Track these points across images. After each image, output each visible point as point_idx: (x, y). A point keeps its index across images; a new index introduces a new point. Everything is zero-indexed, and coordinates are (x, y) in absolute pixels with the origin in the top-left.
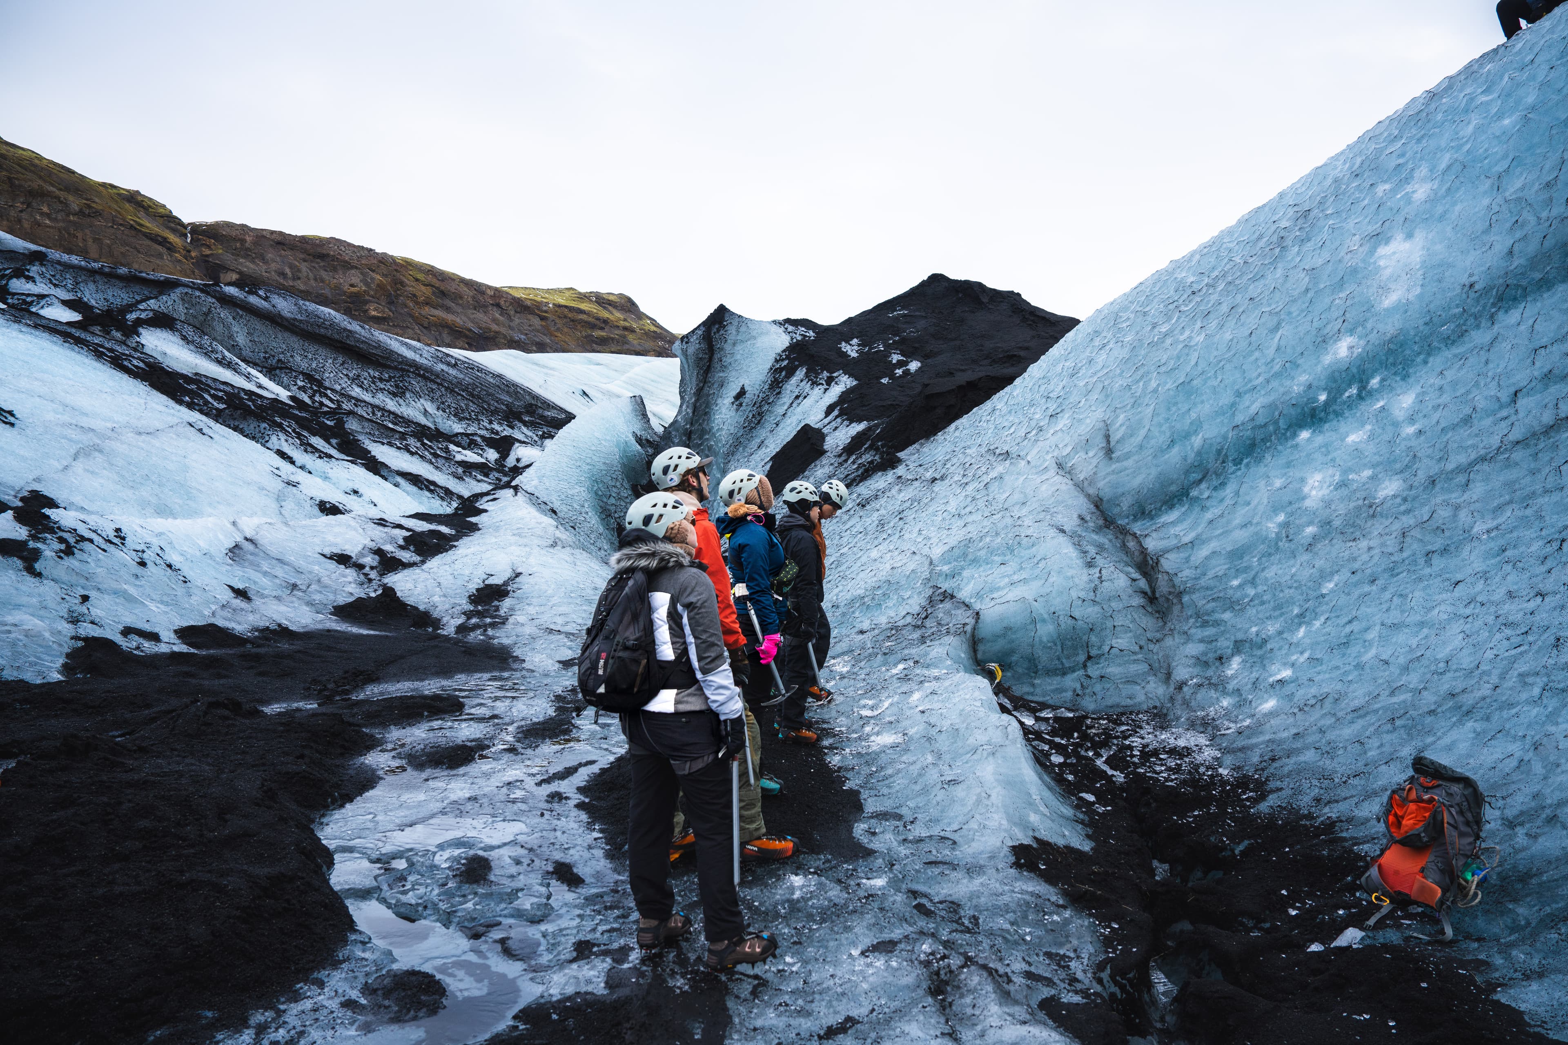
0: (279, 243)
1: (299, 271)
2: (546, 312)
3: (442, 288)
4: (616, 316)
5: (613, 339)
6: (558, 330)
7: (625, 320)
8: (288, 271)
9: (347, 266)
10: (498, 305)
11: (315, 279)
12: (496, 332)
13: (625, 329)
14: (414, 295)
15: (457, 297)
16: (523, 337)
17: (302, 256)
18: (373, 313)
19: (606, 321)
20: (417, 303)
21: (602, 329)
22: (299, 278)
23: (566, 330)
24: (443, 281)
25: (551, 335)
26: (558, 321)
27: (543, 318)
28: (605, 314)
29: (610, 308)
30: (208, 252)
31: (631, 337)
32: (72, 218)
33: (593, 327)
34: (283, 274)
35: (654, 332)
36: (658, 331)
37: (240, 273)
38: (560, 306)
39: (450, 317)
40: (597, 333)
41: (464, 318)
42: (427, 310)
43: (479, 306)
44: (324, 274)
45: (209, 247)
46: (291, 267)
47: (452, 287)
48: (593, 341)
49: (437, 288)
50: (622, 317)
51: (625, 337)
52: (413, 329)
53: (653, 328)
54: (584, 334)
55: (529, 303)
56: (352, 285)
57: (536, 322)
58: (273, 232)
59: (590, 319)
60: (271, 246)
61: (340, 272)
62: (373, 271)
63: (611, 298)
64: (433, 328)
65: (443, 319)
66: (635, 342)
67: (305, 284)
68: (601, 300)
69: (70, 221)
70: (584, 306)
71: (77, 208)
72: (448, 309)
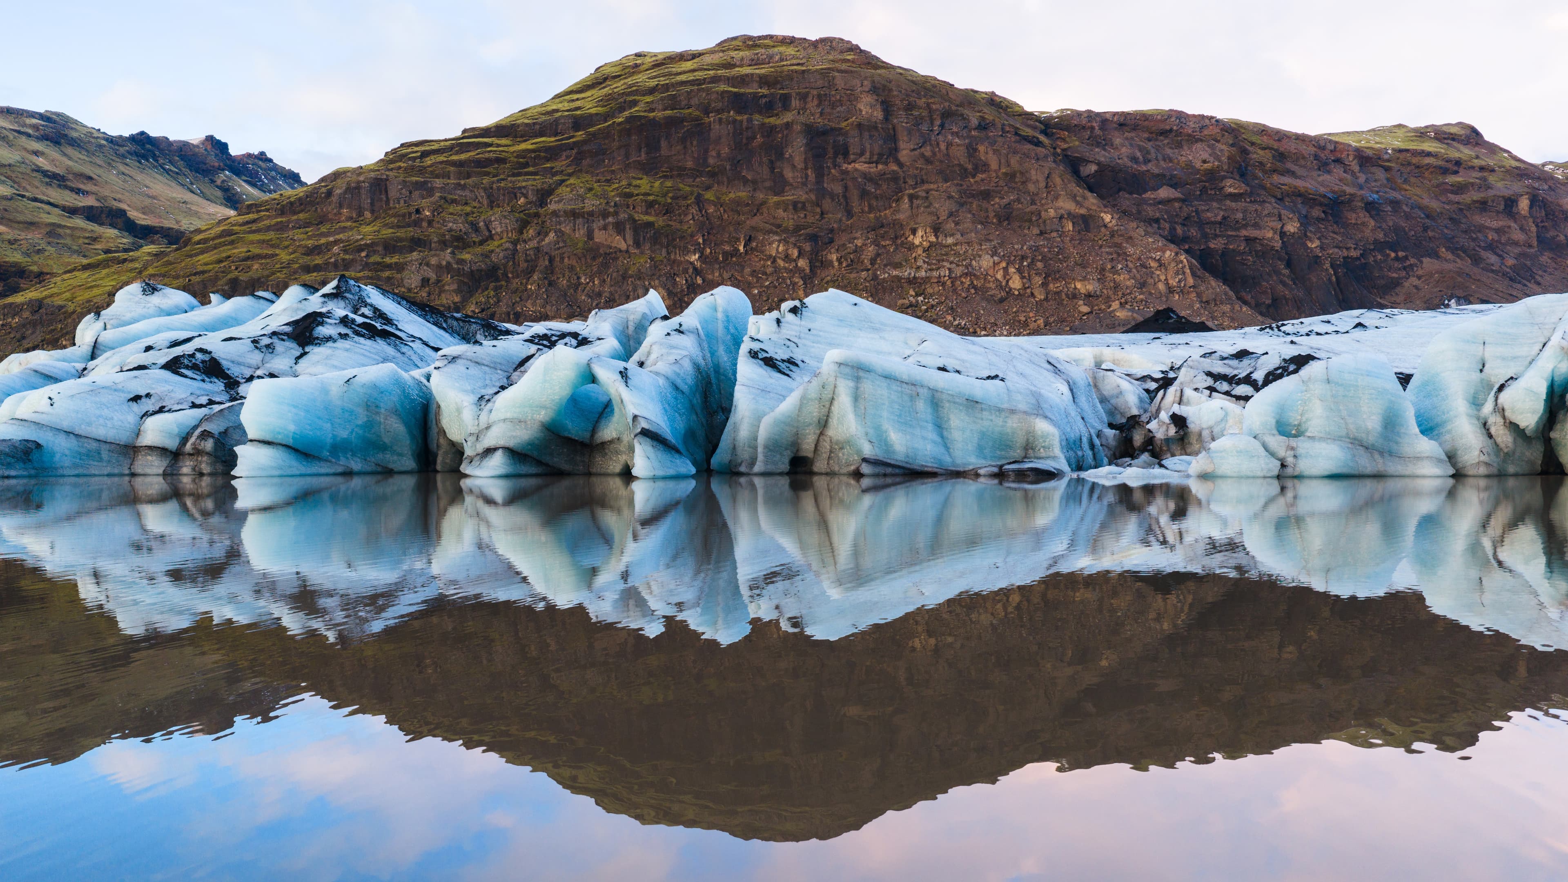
0: (1121, 125)
1: (1148, 152)
2: (1388, 161)
3: (1282, 149)
4: (1465, 153)
5: (1472, 184)
6: (1406, 181)
7: (1477, 157)
8: (1138, 154)
9: (1193, 139)
10: (1338, 161)
11: (1164, 160)
12: (1351, 195)
13: (1482, 169)
14: (1261, 163)
15: (1298, 158)
16: (1375, 196)
17: (1146, 135)
18: (1231, 190)
19: (1458, 163)
20: (1265, 172)
21: (1456, 173)
22: (1149, 161)
23: (1413, 180)
24: (1279, 140)
25: (1401, 189)
26: (1403, 169)
27: (1387, 169)
28: (1454, 154)
29: (1455, 144)
30: (1066, 146)
31: (1492, 179)
32: (973, 133)
33: (1445, 171)
34: (1134, 159)
35: (1517, 168)
36: (1522, 166)
37: (1099, 164)
38: (1401, 151)
39: (1299, 183)
40: (1451, 179)
41: (1313, 182)
42: (1276, 179)
43: (1323, 166)
44: (1169, 151)
45: (1064, 140)
46: (1141, 149)
47: (1292, 147)
48: (1447, 191)
49: (1276, 150)
50: (1473, 154)
51: (1485, 179)
52: (1270, 203)
53: (1515, 164)
54: (1435, 182)
55: (1370, 153)
56: (1204, 162)
57: (1381, 175)
58: (1115, 114)
59: (1440, 163)
60: (1116, 129)
61: (1185, 148)
62: (1218, 141)
63: (1453, 130)
64: (1287, 199)
65: (1296, 188)
66: (1500, 185)
67: (1157, 166)
68: (1442, 135)
69: (973, 136)
70: (1429, 146)
71: (977, 123)
72: (1293, 174)
